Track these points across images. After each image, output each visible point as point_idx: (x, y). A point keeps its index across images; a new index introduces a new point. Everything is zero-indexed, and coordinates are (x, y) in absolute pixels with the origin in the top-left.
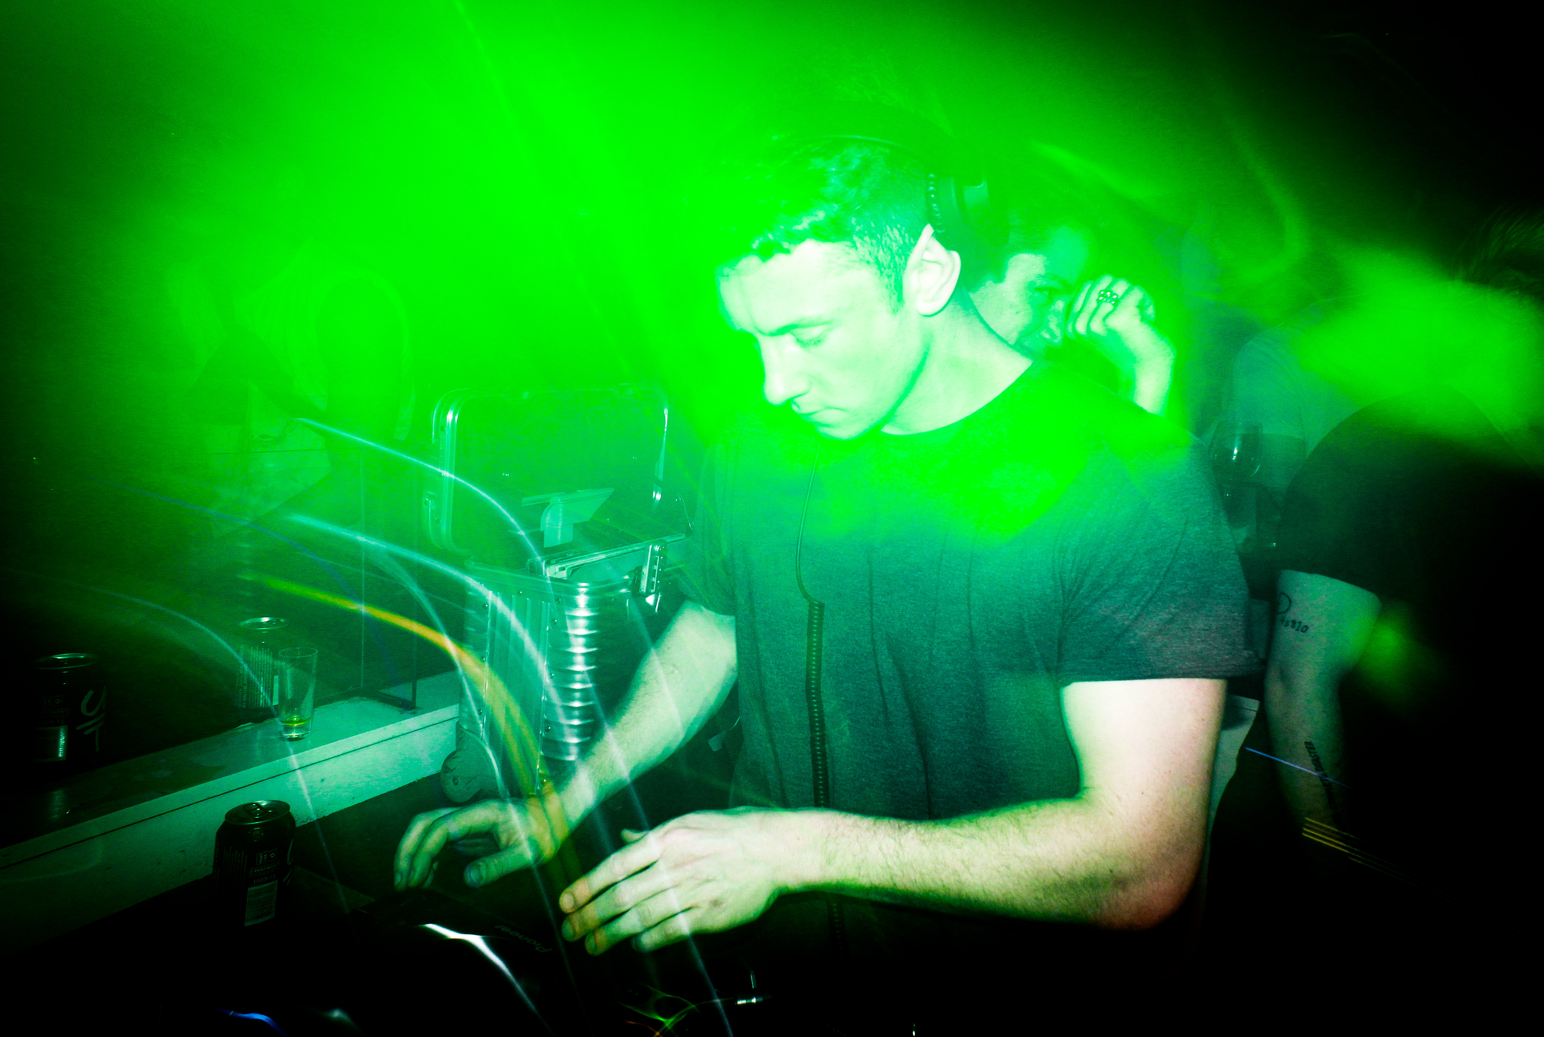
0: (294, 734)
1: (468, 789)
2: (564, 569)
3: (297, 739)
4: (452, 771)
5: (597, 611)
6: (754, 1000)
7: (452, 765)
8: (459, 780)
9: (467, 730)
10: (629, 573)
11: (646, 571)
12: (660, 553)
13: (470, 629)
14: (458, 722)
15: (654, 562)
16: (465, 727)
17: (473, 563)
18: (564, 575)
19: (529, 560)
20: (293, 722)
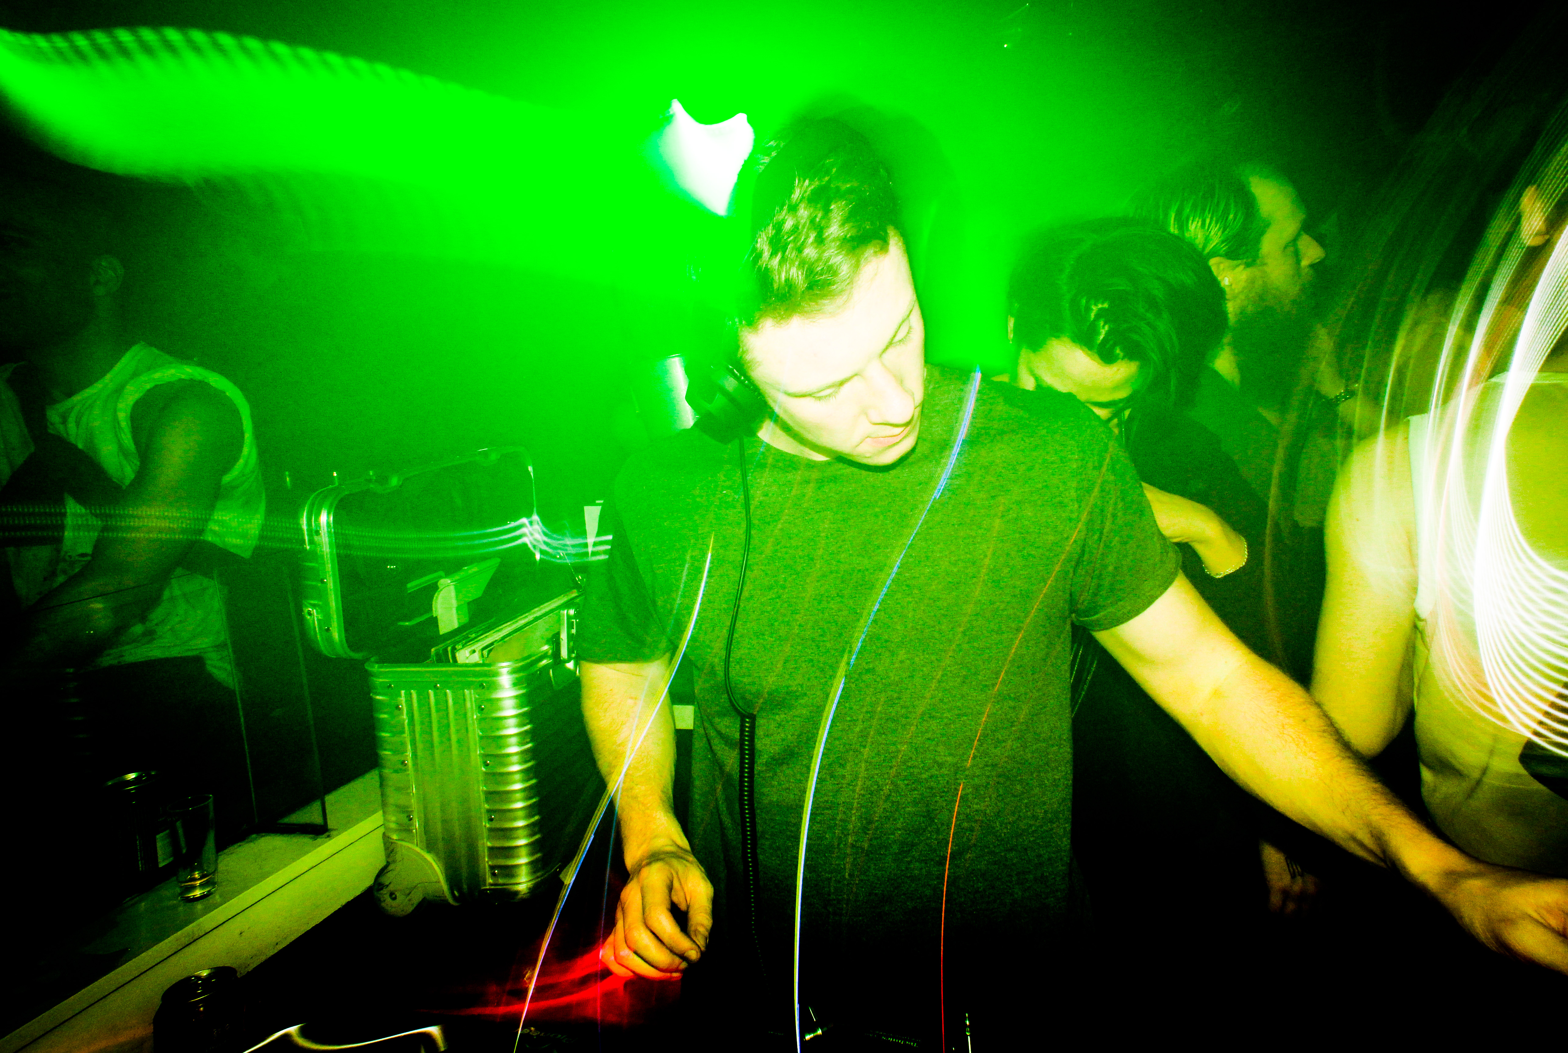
0: (198, 893)
1: (410, 900)
2: (474, 651)
3: (203, 897)
4: (387, 886)
5: (526, 687)
6: (819, 1032)
7: (385, 880)
8: (398, 894)
9: (399, 840)
10: (547, 642)
11: (564, 636)
12: (575, 617)
13: (384, 734)
14: (384, 834)
15: (570, 626)
16: (395, 837)
17: (376, 666)
18: (476, 658)
19: (433, 650)
20: (195, 880)
